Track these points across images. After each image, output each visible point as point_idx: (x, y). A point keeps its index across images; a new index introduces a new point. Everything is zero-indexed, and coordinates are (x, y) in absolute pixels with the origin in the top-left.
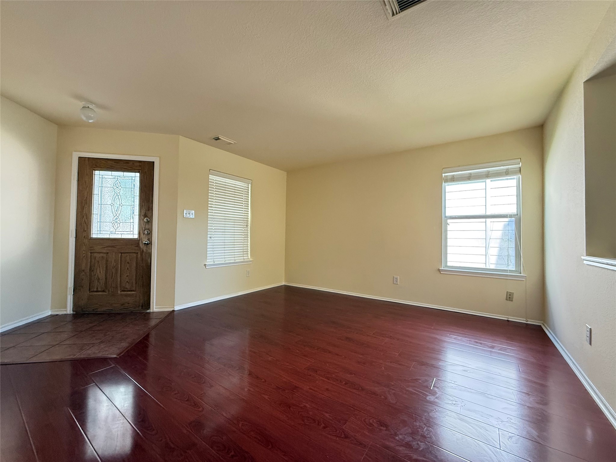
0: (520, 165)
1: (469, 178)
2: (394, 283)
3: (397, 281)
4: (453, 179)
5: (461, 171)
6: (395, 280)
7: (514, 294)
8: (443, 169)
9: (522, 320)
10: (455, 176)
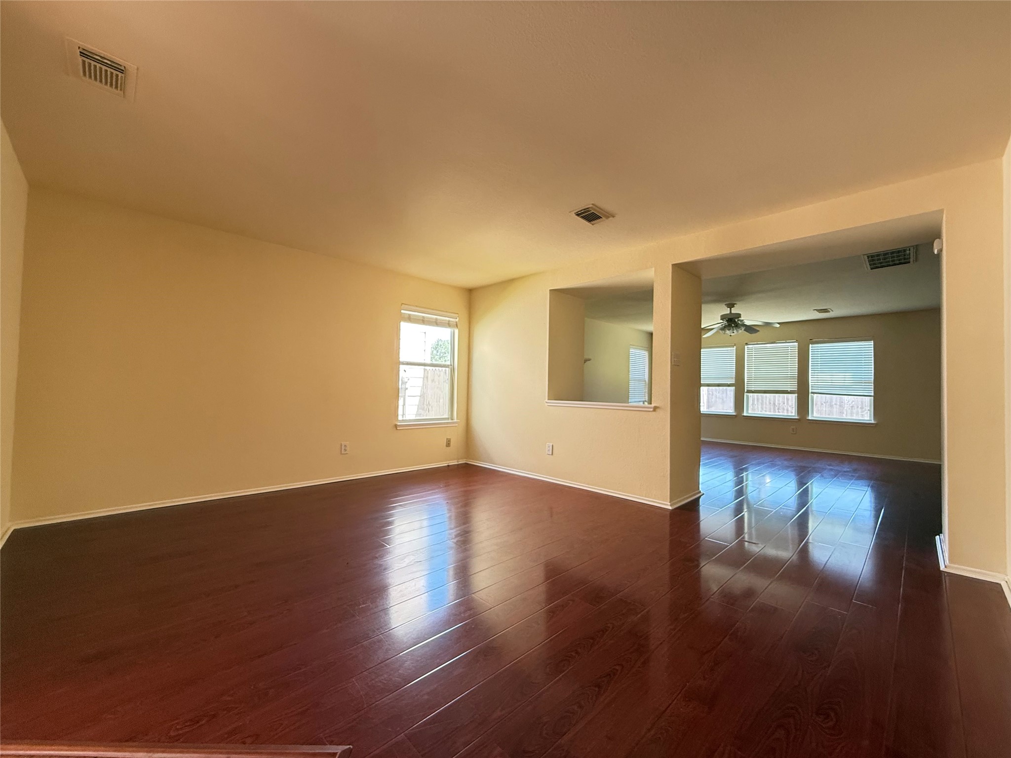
0: (457, 320)
1: (423, 321)
2: (342, 453)
3: (345, 450)
4: (409, 319)
5: (418, 312)
6: (343, 447)
7: (452, 440)
8: (403, 305)
9: (455, 463)
10: (411, 316)
